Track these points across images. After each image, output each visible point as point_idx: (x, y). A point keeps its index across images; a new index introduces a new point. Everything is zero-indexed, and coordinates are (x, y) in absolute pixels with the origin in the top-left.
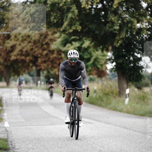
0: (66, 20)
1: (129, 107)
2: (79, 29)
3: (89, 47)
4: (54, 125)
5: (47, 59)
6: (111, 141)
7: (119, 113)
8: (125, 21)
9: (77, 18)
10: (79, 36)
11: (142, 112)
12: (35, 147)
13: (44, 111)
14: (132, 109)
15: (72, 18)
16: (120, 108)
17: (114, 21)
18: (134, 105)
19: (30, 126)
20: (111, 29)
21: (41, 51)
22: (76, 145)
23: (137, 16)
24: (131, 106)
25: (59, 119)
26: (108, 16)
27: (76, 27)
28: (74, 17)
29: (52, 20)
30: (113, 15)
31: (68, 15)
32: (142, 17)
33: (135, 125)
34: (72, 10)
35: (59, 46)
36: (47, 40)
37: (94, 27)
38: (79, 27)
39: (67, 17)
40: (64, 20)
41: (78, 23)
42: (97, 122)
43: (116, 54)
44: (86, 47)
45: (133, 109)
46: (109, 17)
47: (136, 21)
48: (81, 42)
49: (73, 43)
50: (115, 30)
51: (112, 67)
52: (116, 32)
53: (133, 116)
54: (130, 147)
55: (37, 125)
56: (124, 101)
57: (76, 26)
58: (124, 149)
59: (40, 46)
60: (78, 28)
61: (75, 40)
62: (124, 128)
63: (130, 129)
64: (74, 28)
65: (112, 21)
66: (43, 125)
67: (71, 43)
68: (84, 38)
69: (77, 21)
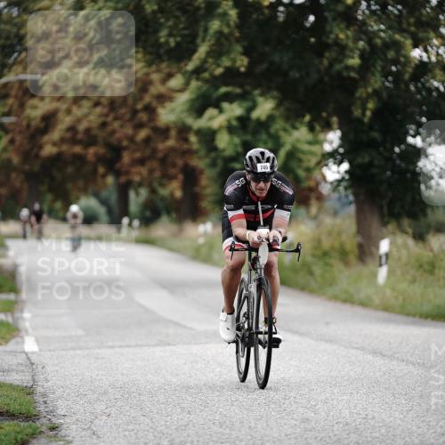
0: (203, 40)
1: (388, 292)
2: (243, 66)
3: (271, 118)
4: (169, 344)
5: (148, 152)
6: (336, 391)
7: (359, 310)
8: (378, 41)
9: (237, 34)
10: (241, 86)
11: (426, 308)
12: (113, 411)
13: (141, 306)
14: (396, 298)
15: (220, 33)
16: (362, 296)
17: (344, 42)
18: (403, 286)
19: (99, 348)
20: (338, 67)
21: (129, 131)
22: (233, 405)
23: (413, 29)
24: (393, 289)
25: (185, 327)
26: (328, 28)
27: (234, 61)
28: (226, 30)
29: (162, 40)
30: (343, 26)
31: (210, 24)
32: (426, 32)
33: (407, 345)
34: (220, 11)
35: (184, 115)
36: (147, 99)
37: (286, 59)
38: (242, 60)
39: (206, 30)
40: (199, 40)
41: (239, 48)
42: (296, 338)
43: (351, 136)
44: (263, 118)
45: (401, 298)
46: (331, 32)
47: (409, 42)
48: (247, 104)
49: (225, 105)
50: (348, 68)
51: (338, 177)
52: (353, 74)
53: (399, 317)
54: (391, 408)
55: (121, 347)
56: (375, 275)
57: (232, 56)
58: (376, 415)
59: (128, 116)
60: (238, 63)
61: (229, 98)
62: (374, 353)
63: (392, 357)
64: (226, 62)
65: (339, 41)
66: (137, 346)
67: (217, 105)
68: (257, 92)
69: (238, 41)
